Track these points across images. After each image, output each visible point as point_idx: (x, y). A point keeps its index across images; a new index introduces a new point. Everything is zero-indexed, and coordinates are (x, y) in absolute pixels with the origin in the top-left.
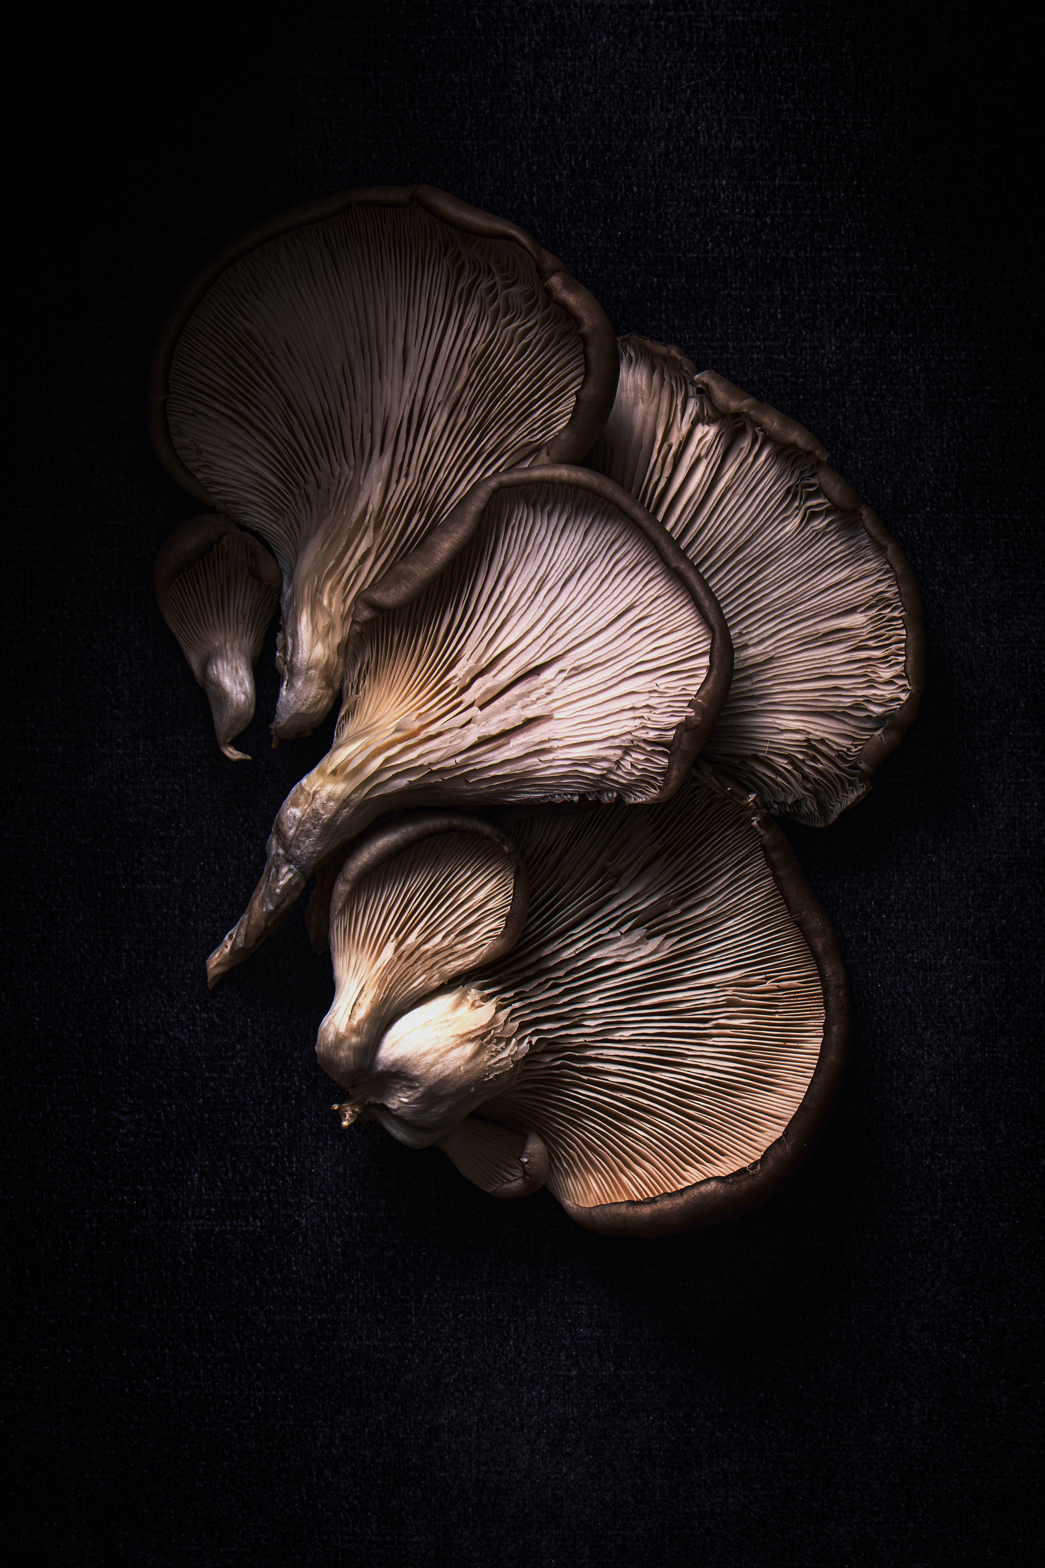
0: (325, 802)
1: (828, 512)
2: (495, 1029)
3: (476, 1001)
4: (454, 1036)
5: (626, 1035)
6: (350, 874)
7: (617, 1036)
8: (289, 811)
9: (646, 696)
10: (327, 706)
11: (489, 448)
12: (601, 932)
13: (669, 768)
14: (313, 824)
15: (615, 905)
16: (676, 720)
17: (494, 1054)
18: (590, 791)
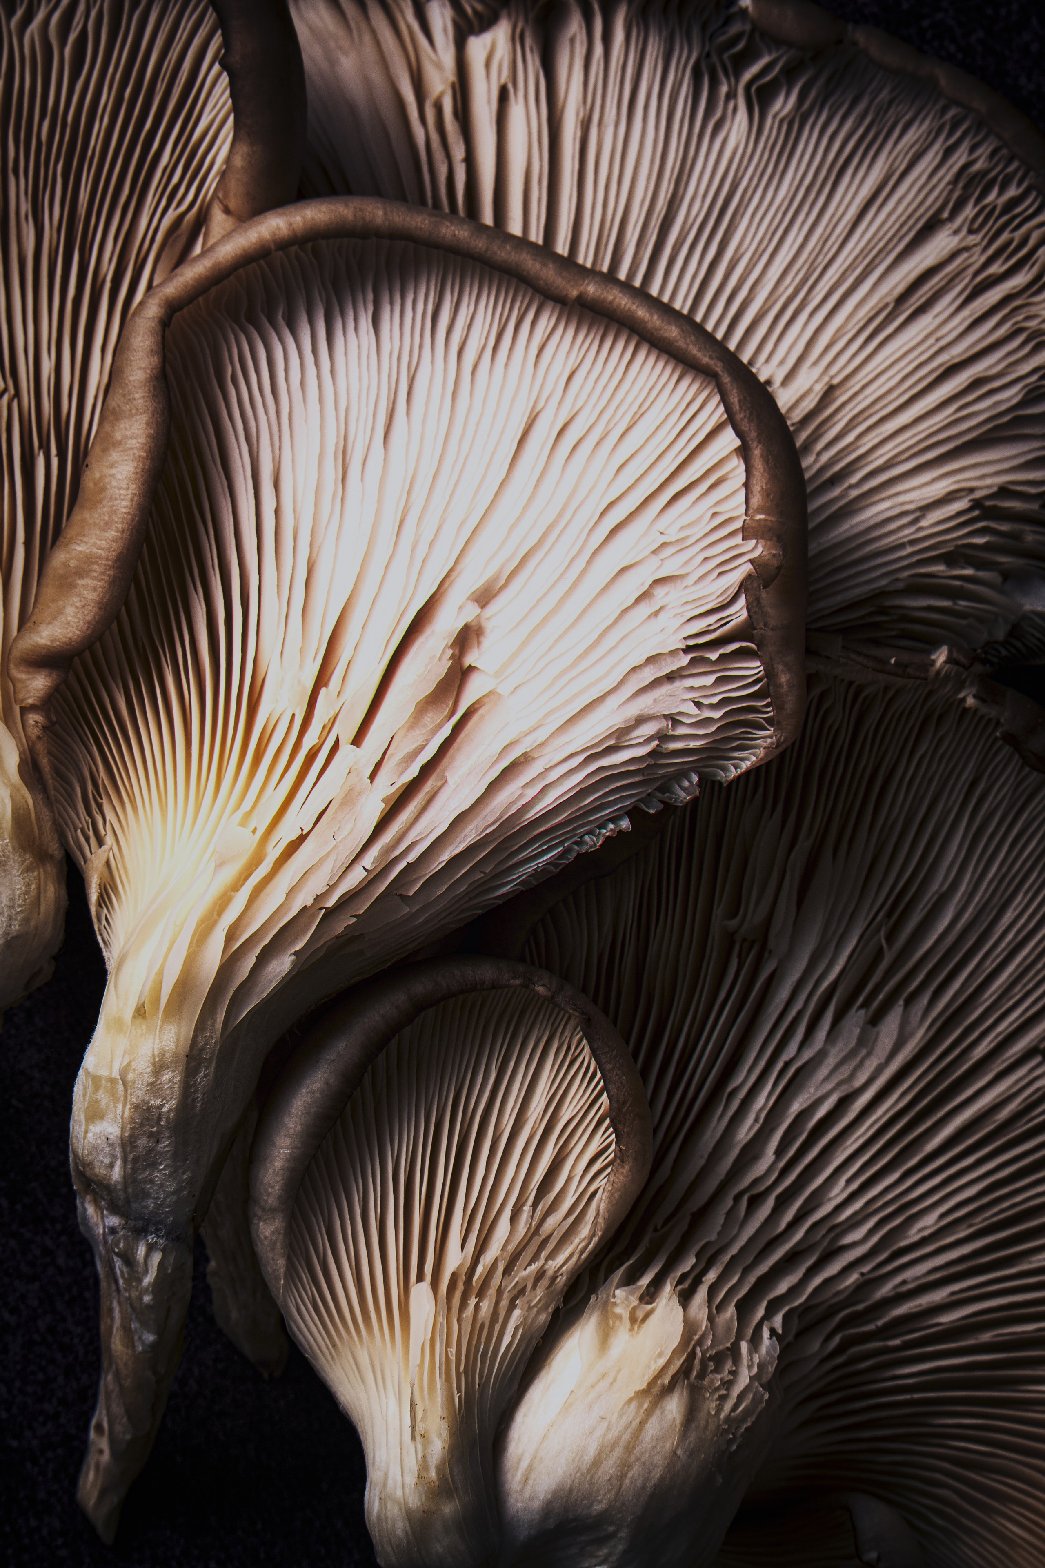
0: (152, 1080)
2: (700, 1342)
3: (634, 1309)
4: (630, 1401)
5: (929, 1222)
6: (269, 1194)
7: (914, 1235)
8: (90, 1135)
9: (655, 561)
10: (57, 899)
11: (109, 270)
12: (785, 1057)
13: (770, 674)
14: (151, 1135)
15: (784, 993)
16: (735, 578)
17: (724, 1392)
18: (644, 795)
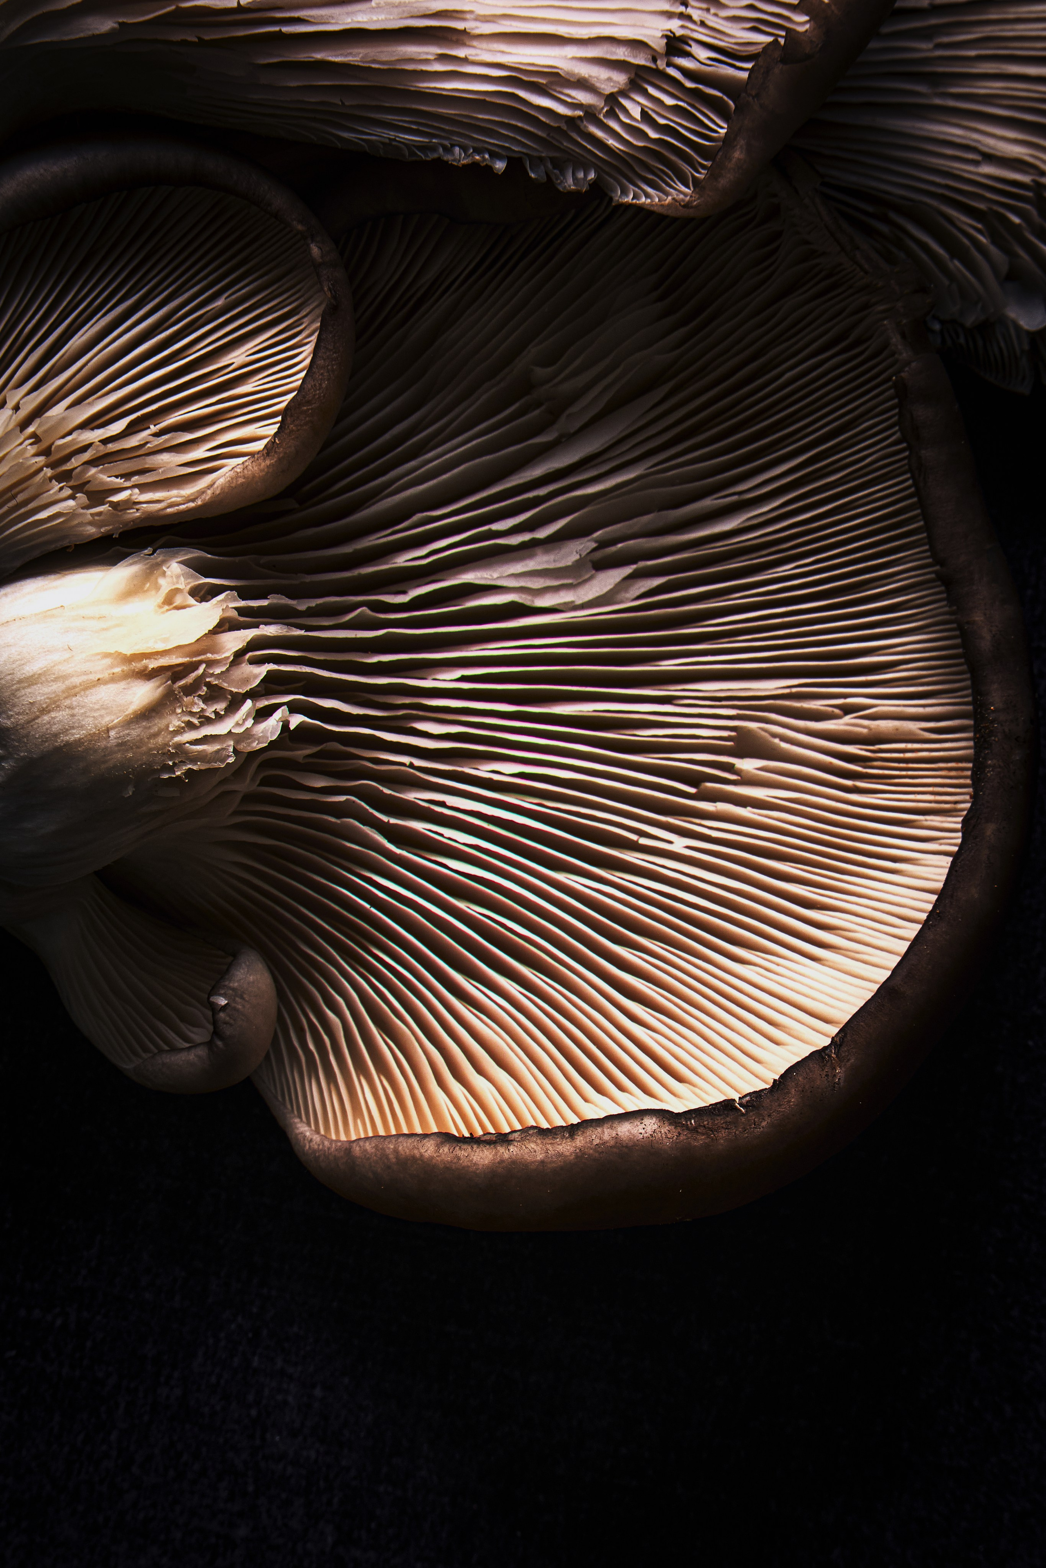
2: (210, 663)
3: (177, 591)
4: (107, 655)
13: (728, 141)
17: (196, 721)
18: (535, 154)
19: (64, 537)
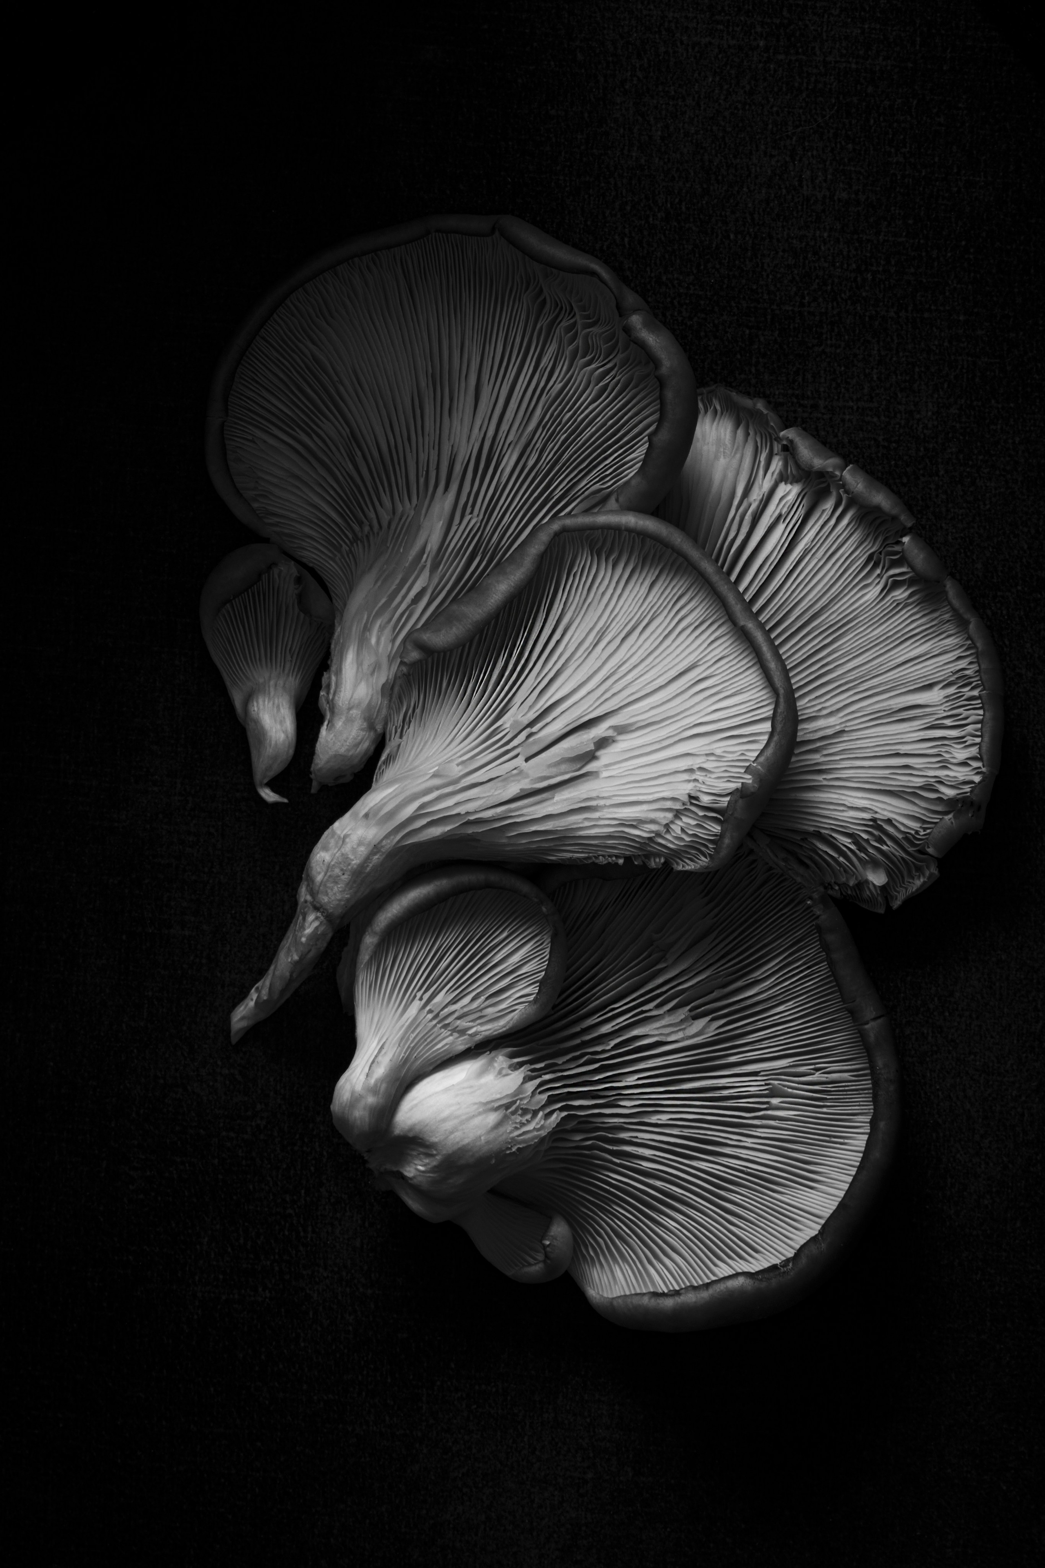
0: (355, 847)
1: (911, 582)
2: (521, 1099)
3: (503, 1068)
4: (476, 1104)
5: (664, 1118)
6: (378, 925)
7: (654, 1119)
8: (318, 855)
9: (703, 759)
10: (368, 750)
11: (558, 494)
12: (644, 1008)
13: (721, 836)
14: (342, 870)
15: (660, 980)
16: (732, 786)
17: (518, 1126)
18: (636, 854)
19: (449, 1053)
